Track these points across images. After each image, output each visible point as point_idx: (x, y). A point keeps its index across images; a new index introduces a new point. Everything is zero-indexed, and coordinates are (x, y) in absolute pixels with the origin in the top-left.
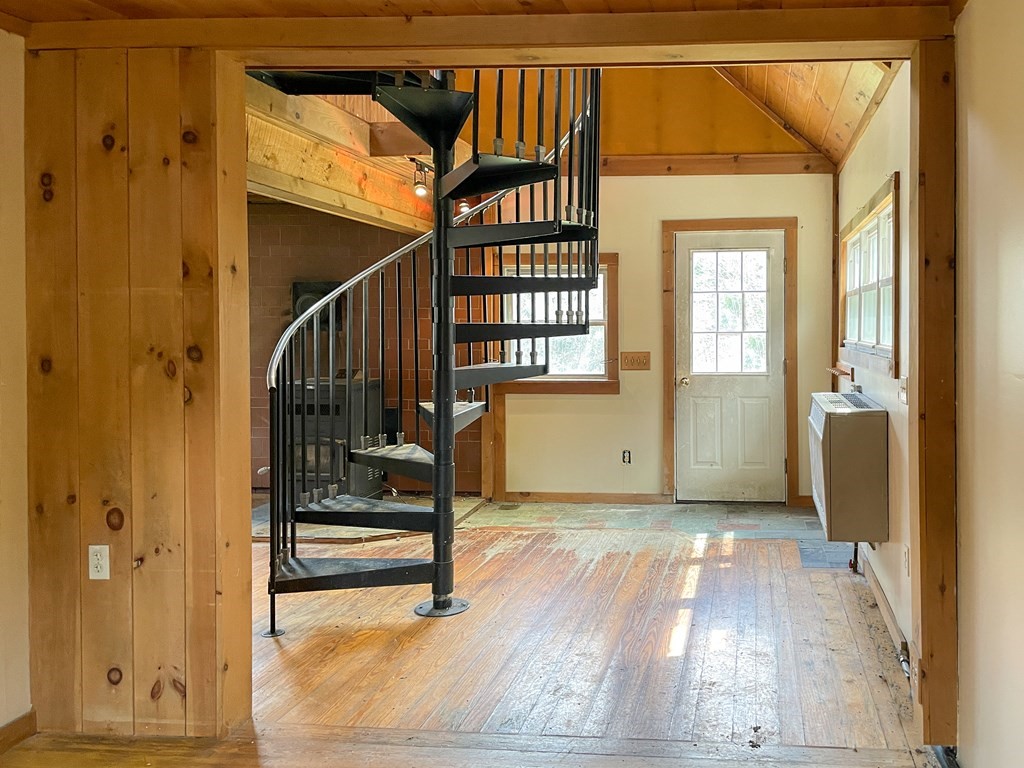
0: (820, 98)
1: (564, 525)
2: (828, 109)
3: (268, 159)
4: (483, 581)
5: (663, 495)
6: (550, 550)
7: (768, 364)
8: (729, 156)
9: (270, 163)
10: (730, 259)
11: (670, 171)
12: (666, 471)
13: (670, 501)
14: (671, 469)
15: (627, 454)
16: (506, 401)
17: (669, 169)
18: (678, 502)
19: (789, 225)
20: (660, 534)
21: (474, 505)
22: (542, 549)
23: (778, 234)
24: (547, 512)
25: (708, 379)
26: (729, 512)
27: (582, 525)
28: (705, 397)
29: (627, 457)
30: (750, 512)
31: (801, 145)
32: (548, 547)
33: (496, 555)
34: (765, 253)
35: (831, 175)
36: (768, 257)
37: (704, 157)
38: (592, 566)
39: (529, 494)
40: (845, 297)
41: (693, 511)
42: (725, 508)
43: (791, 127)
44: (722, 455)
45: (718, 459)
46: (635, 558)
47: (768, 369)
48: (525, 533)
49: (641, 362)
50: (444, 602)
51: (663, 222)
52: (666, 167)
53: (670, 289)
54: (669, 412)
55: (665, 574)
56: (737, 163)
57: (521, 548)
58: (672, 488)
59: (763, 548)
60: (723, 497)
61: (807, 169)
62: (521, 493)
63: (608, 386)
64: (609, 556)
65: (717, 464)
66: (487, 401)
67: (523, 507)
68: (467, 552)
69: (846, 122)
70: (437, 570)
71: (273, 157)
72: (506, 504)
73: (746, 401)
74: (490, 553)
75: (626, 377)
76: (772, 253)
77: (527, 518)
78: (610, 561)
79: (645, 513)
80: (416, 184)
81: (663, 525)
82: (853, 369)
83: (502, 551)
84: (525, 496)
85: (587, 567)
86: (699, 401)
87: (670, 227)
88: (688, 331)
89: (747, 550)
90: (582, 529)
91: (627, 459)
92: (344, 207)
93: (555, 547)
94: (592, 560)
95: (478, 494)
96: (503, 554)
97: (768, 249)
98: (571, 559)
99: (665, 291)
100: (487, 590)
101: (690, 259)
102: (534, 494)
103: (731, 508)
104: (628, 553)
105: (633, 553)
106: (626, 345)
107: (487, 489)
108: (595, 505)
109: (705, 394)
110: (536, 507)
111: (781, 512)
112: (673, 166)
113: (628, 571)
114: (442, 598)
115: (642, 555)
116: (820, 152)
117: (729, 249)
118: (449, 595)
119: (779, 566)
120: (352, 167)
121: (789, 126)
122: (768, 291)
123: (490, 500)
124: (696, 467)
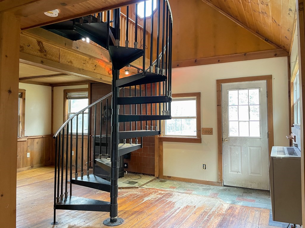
0: (275, 21)
1: (177, 191)
2: (279, 25)
3: (69, 62)
4: (135, 211)
5: (218, 182)
6: (167, 201)
7: (260, 134)
8: (242, 54)
9: (70, 64)
10: (243, 93)
11: (219, 62)
12: (219, 173)
13: (221, 185)
14: (221, 173)
15: (204, 166)
16: (163, 144)
17: (219, 61)
18: (224, 186)
19: (268, 78)
20: (212, 199)
21: (151, 179)
22: (165, 200)
23: (264, 82)
24: (174, 184)
25: (236, 139)
26: (244, 192)
27: (184, 191)
28: (235, 146)
29: (205, 167)
30: (253, 194)
31: (272, 46)
32: (167, 200)
33: (147, 200)
34: (258, 90)
35: (287, 57)
36: (260, 91)
37: (232, 55)
38: (178, 211)
39: (170, 177)
40: (293, 106)
41: (229, 190)
42: (243, 190)
43: (268, 40)
44: (242, 169)
45: (240, 170)
46: (197, 209)
47: (261, 136)
48: (162, 192)
49: (209, 132)
50: (114, 219)
51: (217, 80)
52: (218, 60)
53: (220, 104)
54: (220, 151)
55: (205, 219)
56: (246, 56)
57: (157, 198)
58: (222, 180)
59: (253, 212)
60: (243, 186)
61: (276, 55)
62: (168, 176)
63: (197, 140)
64: (187, 207)
65: (240, 172)
66: (142, 144)
67: (168, 182)
68: (138, 198)
69: (287, 29)
70: (111, 207)
71: (71, 62)
72: (163, 180)
73: (251, 148)
74: (146, 199)
75: (204, 137)
76: (261, 89)
77: (166, 187)
78: (186, 209)
79: (210, 189)
80: (126, 71)
81: (214, 196)
82: (295, 137)
83: (149, 199)
84: (169, 178)
85: (176, 211)
86: (232, 147)
87: (220, 82)
88: (227, 120)
89: (245, 212)
90: (183, 193)
91: (204, 168)
92: (101, 79)
93: (169, 200)
94: (179, 208)
95: (154, 175)
96: (150, 200)
97: (259, 88)
98: (172, 206)
99: (218, 105)
100: (133, 216)
101: (228, 93)
102: (172, 177)
103: (246, 191)
104: (195, 207)
105: (196, 207)
106: (204, 125)
107: (157, 174)
108: (193, 183)
109: (235, 145)
110: (172, 182)
111: (266, 195)
112: (220, 60)
113: (191, 215)
114: (113, 218)
115: (199, 208)
116: (281, 48)
117: (243, 89)
118: (115, 218)
119: (257, 223)
120: (105, 66)
121: (267, 40)
122: (260, 104)
123: (158, 178)
124: (231, 173)
